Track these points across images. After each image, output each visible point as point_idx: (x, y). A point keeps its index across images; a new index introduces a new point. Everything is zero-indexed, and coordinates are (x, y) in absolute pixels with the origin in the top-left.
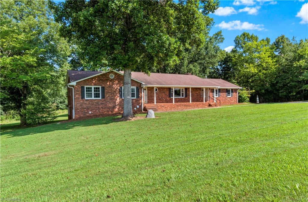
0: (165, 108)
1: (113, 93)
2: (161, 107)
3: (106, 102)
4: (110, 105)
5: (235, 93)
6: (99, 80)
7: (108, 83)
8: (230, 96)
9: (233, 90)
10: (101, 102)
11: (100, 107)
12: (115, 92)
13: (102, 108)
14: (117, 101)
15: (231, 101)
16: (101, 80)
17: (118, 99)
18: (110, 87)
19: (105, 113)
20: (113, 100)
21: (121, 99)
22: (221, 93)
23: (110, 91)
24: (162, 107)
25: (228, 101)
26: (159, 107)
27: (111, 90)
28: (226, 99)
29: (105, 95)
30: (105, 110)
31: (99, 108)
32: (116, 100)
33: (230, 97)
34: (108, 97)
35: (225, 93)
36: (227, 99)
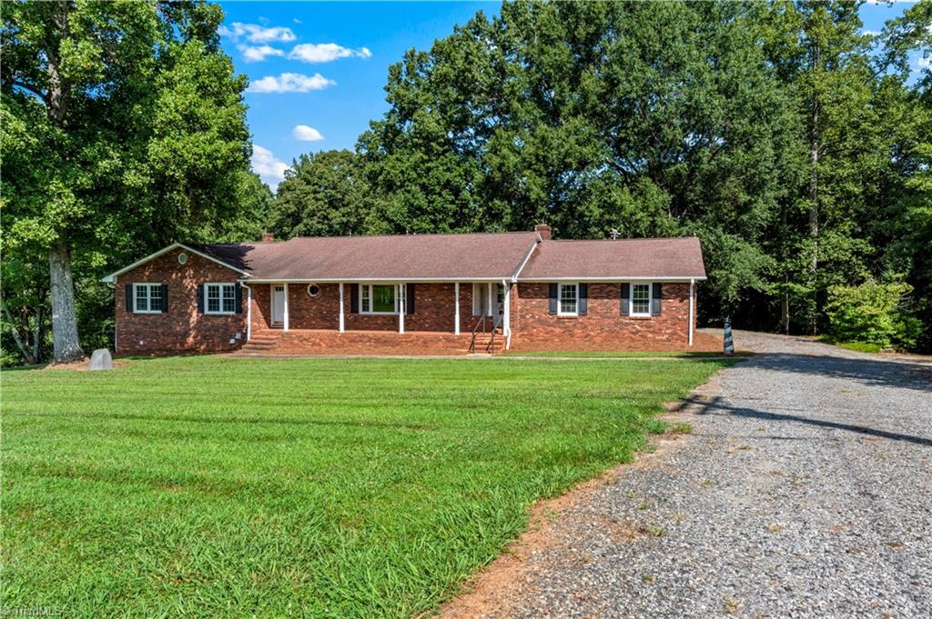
0: (314, 344)
1: (185, 300)
2: (301, 341)
3: (171, 321)
4: (178, 329)
5: (674, 302)
6: (158, 270)
7: (174, 276)
8: (647, 311)
9: (664, 288)
10: (160, 321)
11: (160, 331)
12: (188, 296)
13: (163, 334)
14: (192, 320)
15: (650, 335)
16: (160, 269)
17: (195, 314)
18: (179, 284)
19: (170, 346)
20: (185, 315)
21: (200, 315)
22: (595, 298)
23: (178, 295)
24: (305, 342)
25: (634, 333)
26: (296, 341)
27: (182, 292)
28: (622, 323)
29: (169, 304)
30: (169, 340)
31: (157, 333)
32: (191, 316)
33: (647, 315)
34: (175, 308)
35: (617, 301)
36: (627, 324)
